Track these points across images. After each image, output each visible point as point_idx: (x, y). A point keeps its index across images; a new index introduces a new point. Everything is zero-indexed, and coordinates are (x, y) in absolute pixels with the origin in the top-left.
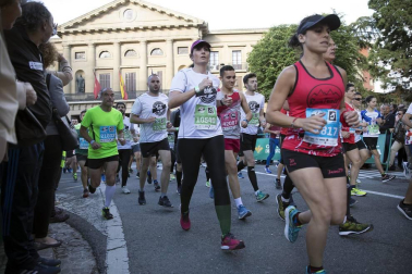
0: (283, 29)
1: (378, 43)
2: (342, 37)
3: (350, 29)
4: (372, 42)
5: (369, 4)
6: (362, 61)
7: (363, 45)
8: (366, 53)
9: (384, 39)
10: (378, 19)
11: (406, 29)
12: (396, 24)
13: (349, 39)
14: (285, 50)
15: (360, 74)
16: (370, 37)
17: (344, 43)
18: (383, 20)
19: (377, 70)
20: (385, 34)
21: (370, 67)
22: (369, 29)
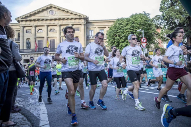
0: (122, 19)
1: (164, 27)
2: (149, 24)
3: (152, 21)
4: (162, 26)
5: (160, 10)
6: (158, 34)
7: (157, 27)
8: (159, 31)
9: (167, 25)
10: (164, 17)
11: (176, 21)
12: (172, 19)
13: (152, 25)
14: (123, 30)
15: (157, 40)
16: (161, 24)
17: (150, 26)
18: (166, 17)
19: (164, 39)
20: (167, 23)
21: (162, 37)
22: (160, 21)
